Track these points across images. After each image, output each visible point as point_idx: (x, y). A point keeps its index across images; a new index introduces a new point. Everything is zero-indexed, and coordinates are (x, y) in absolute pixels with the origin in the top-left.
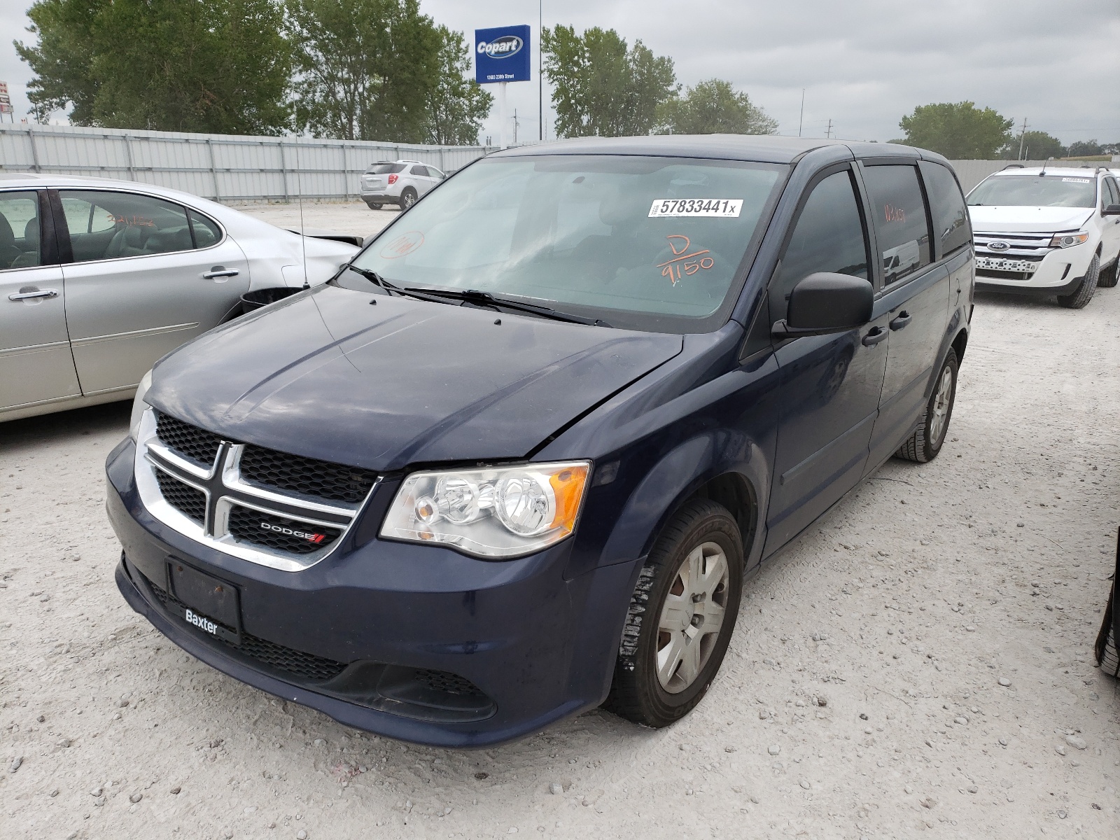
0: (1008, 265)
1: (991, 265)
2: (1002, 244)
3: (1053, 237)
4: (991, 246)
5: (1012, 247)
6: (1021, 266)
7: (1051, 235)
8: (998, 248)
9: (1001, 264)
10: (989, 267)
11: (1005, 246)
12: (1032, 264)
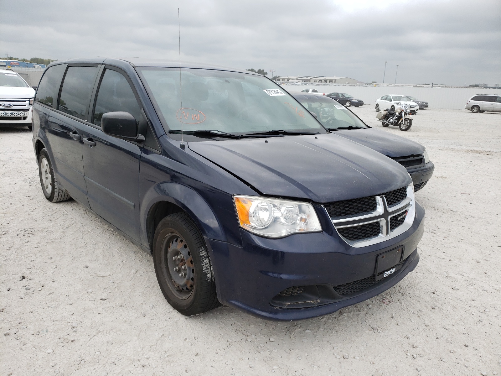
0: (16, 114)
1: (8, 114)
2: (9, 105)
3: (30, 101)
4: (4, 105)
5: (14, 105)
6: (21, 114)
7: (29, 100)
8: (8, 106)
9: (12, 114)
10: (7, 115)
11: (11, 105)
12: (26, 112)
